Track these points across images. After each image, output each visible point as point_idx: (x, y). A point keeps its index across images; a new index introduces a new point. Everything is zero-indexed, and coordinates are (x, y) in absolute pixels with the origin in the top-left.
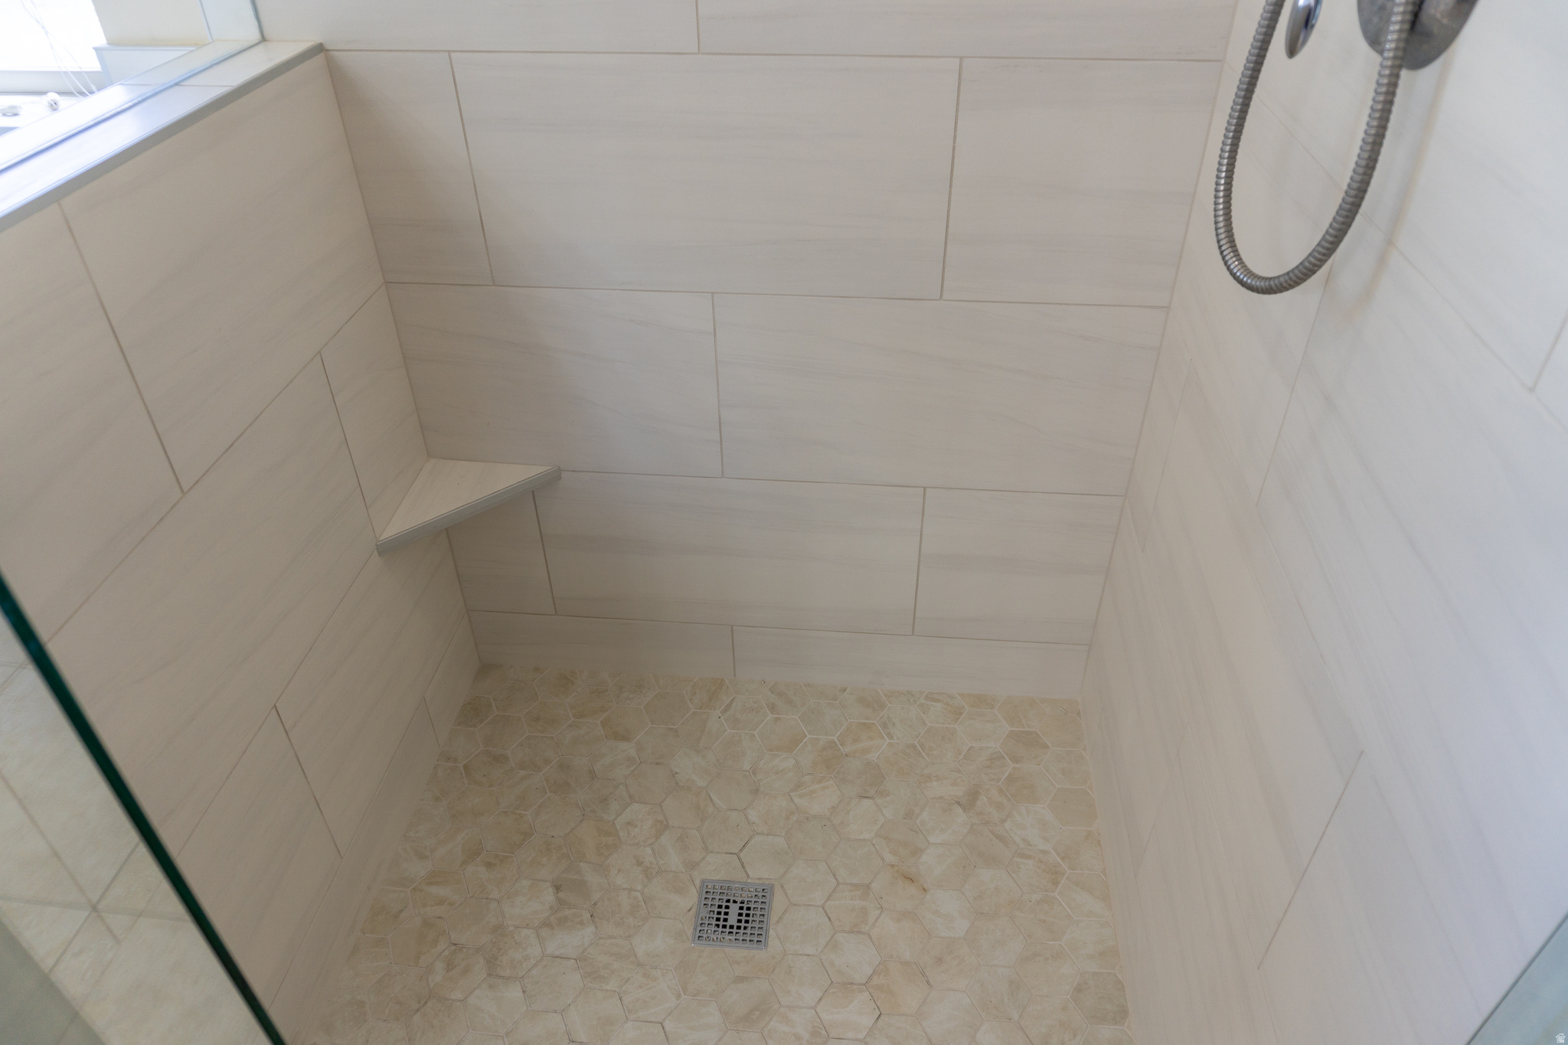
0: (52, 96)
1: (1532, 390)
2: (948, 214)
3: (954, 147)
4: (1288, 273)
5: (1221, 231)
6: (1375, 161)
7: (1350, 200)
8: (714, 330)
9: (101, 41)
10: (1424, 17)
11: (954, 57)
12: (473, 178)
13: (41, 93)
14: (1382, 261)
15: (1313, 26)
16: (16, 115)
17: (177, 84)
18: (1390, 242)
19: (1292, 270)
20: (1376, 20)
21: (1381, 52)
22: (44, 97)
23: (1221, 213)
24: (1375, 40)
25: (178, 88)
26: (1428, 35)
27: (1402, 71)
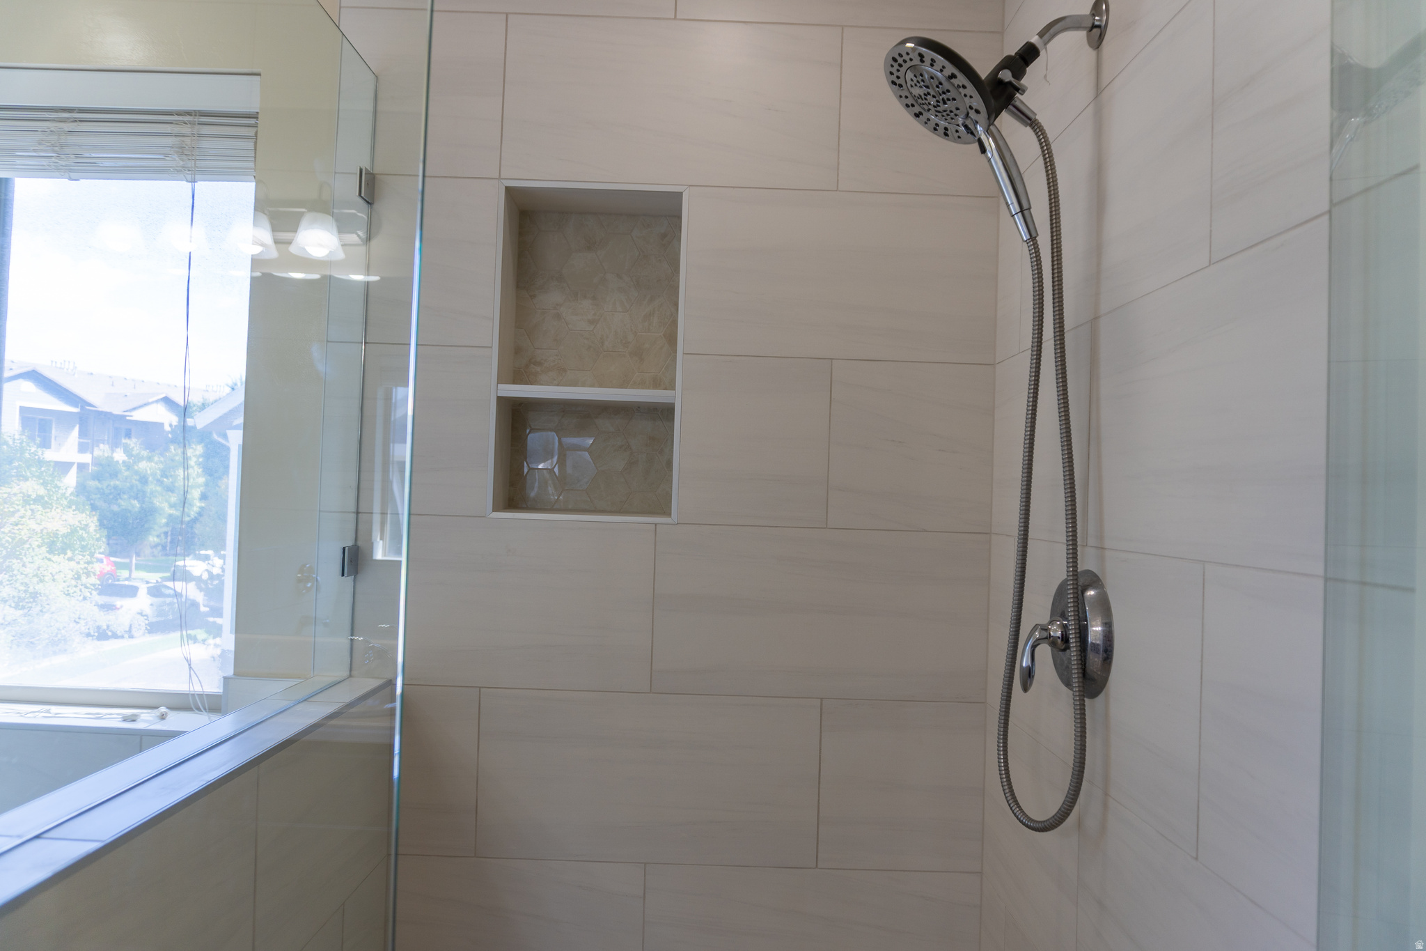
0: (163, 709)
1: (1196, 859)
2: (819, 803)
3: (820, 756)
4: (1053, 817)
5: (1009, 798)
6: (1085, 746)
7: (1077, 769)
8: (644, 894)
9: (230, 672)
10: (1088, 671)
11: (817, 698)
12: (478, 773)
13: (156, 708)
14: (1105, 806)
15: (1033, 676)
16: (134, 721)
17: (305, 700)
18: (1106, 794)
19: (1056, 814)
20: (1066, 673)
21: (1072, 690)
22: (156, 710)
23: (1005, 783)
24: (1068, 684)
25: (306, 702)
26: (1093, 680)
27: (1085, 699)
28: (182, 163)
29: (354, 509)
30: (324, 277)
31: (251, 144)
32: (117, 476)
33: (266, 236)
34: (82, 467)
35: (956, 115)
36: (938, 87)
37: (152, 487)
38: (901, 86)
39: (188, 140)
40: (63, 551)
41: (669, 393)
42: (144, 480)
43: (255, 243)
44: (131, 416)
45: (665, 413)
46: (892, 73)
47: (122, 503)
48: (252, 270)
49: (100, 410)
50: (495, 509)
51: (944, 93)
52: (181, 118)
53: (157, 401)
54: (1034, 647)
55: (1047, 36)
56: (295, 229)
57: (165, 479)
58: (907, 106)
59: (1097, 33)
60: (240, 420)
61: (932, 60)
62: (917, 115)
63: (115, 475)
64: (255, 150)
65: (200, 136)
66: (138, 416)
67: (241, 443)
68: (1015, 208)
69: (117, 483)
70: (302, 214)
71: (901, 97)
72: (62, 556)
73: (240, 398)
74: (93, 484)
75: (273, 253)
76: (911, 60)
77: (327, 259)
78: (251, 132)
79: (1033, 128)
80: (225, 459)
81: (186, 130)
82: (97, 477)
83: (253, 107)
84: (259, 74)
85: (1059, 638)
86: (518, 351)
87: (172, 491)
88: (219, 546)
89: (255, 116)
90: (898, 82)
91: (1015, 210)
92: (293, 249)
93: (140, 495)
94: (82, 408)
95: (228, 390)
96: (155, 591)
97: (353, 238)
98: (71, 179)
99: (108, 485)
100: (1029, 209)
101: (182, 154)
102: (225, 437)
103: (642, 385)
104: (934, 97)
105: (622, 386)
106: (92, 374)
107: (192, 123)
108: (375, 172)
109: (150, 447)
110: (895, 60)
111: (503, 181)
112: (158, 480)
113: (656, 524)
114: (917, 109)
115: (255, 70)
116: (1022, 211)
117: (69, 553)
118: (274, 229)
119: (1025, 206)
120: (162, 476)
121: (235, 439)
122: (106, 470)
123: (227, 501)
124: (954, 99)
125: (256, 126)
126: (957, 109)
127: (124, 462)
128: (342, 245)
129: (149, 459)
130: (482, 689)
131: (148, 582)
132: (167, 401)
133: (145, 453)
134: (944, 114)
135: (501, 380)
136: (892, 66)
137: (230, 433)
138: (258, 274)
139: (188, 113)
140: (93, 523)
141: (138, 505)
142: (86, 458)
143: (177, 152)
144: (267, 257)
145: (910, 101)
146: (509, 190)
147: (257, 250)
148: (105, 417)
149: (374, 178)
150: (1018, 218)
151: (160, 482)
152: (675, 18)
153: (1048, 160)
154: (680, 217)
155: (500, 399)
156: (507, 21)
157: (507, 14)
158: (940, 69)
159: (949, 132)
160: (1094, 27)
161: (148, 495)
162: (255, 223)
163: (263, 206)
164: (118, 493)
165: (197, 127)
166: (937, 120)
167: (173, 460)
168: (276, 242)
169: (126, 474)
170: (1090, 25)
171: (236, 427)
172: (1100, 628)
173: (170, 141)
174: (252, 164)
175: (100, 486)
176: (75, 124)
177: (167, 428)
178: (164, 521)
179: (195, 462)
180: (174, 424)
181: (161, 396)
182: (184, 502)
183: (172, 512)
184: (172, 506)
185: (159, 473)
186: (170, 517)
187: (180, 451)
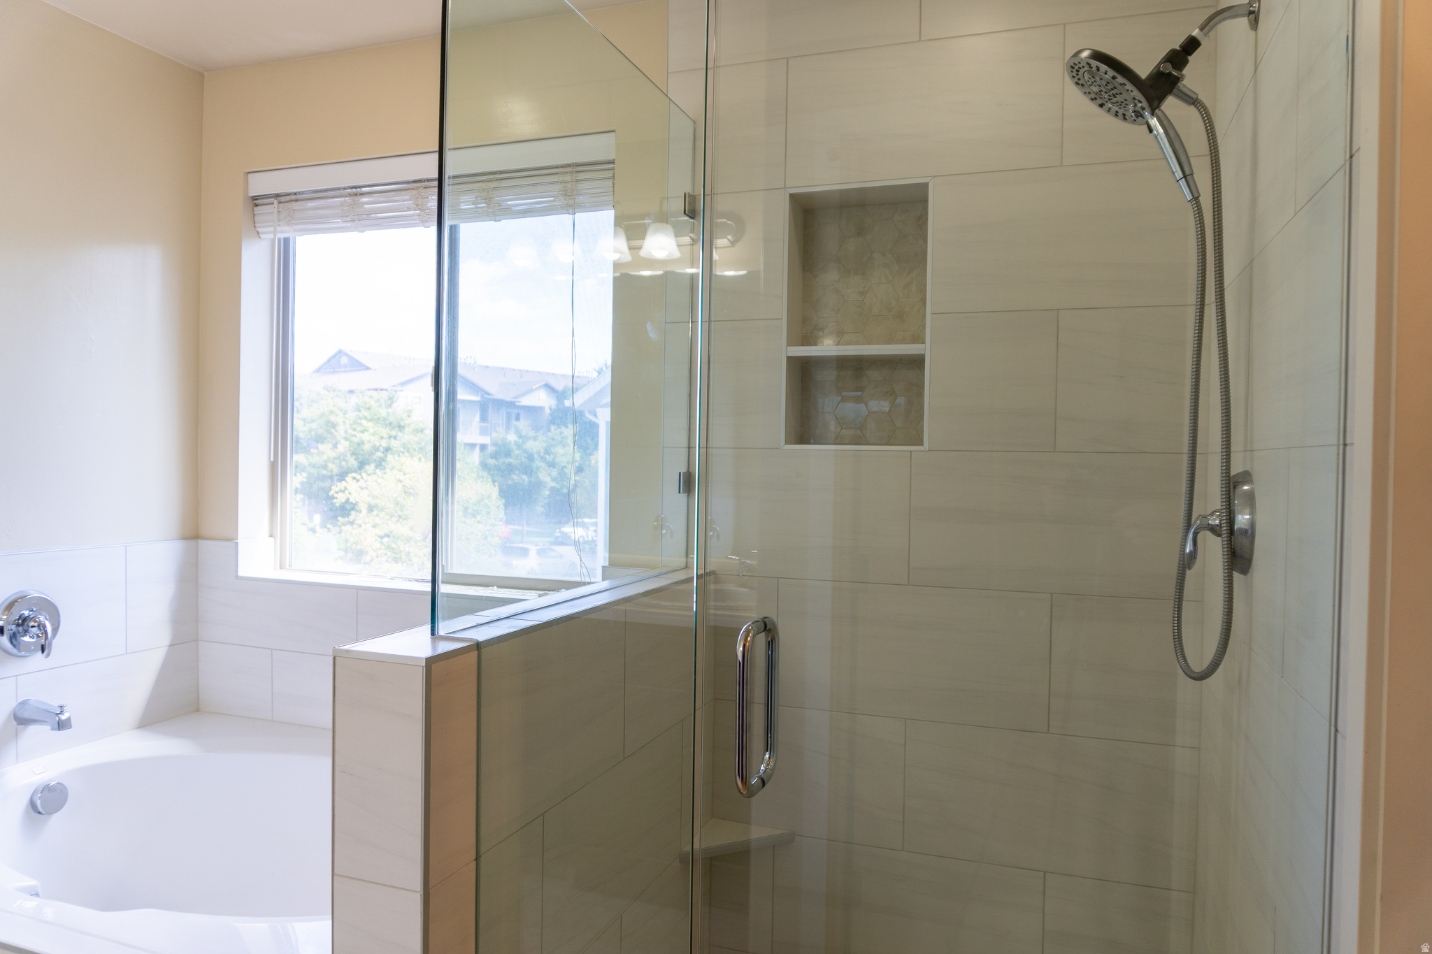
2: (1050, 680)
3: (1051, 640)
6: (1231, 609)
8: (905, 742)
11: (1048, 593)
14: (1249, 658)
18: (1250, 649)
19: (1208, 667)
26: (1240, 559)
27: (1234, 572)
28: (565, 202)
29: (686, 445)
30: (666, 273)
31: (610, 183)
32: (510, 455)
33: (622, 244)
34: (483, 447)
35: (1127, 105)
36: (1107, 85)
37: (538, 463)
38: (1083, 85)
39: (569, 185)
40: (474, 516)
41: (922, 346)
42: (531, 458)
43: (615, 251)
44: (520, 402)
45: (917, 362)
46: (1074, 77)
47: (515, 477)
48: (614, 272)
49: (495, 397)
50: (787, 443)
51: (1112, 89)
52: (564, 170)
53: (540, 388)
54: (1196, 534)
55: (1206, 29)
56: (642, 237)
57: (547, 456)
58: (1092, 99)
59: (1254, 17)
60: (608, 399)
61: (1097, 66)
62: (1101, 106)
63: (508, 454)
64: (613, 186)
65: (577, 181)
66: (526, 401)
67: (609, 420)
68: (1179, 174)
69: (511, 460)
70: (649, 224)
71: (1085, 93)
72: (473, 519)
73: (607, 378)
74: (491, 462)
75: (627, 257)
76: (1083, 67)
77: (667, 258)
78: (609, 174)
79: (1196, 106)
80: (595, 437)
81: (568, 178)
82: (494, 456)
83: (611, 158)
84: (614, 131)
85: (1218, 525)
86: (805, 320)
87: (554, 467)
88: (593, 513)
89: (613, 162)
90: (1080, 82)
91: (1179, 176)
92: (643, 253)
93: (528, 470)
94: (482, 396)
95: (595, 374)
96: (541, 552)
97: (687, 240)
98: (496, 221)
99: (504, 462)
100: (1192, 174)
101: (566, 195)
102: (595, 415)
103: (903, 341)
104: (1106, 92)
105: (887, 343)
106: (488, 367)
107: (571, 172)
108: (695, 194)
109: (537, 428)
110: (1073, 67)
111: (788, 190)
112: (542, 458)
113: (911, 452)
114: (1100, 101)
115: (611, 129)
116: (1185, 177)
117: (479, 517)
118: (629, 239)
119: (1188, 172)
120: (545, 454)
121: (603, 417)
122: (502, 450)
123: (597, 473)
124: (1121, 94)
125: (613, 169)
126: (1126, 100)
127: (515, 442)
128: (678, 246)
129: (535, 439)
130: (780, 580)
131: (536, 545)
132: (547, 386)
133: (532, 433)
134: (1118, 104)
135: (789, 344)
136: (1072, 72)
137: (599, 411)
138: (618, 274)
139: (569, 166)
140: (494, 492)
141: (527, 479)
142: (486, 440)
143: (562, 194)
144: (624, 260)
145: (1093, 96)
146: (791, 196)
147: (616, 256)
148: (500, 404)
149: (695, 198)
150: (1183, 183)
151: (543, 459)
152: (920, 40)
153: (1210, 131)
154: (927, 201)
155: (789, 359)
156: (787, 64)
157: (788, 59)
158: (1107, 72)
159: (1126, 117)
160: (1251, 13)
161: (534, 470)
162: (616, 233)
163: (619, 222)
164: (510, 469)
165: (574, 175)
166: (1117, 109)
167: (553, 439)
168: (630, 248)
169: (517, 452)
170: (1248, 12)
171: (604, 406)
172: (1248, 517)
173: (558, 187)
174: (611, 198)
175: (497, 463)
176: (498, 182)
177: (547, 411)
178: (547, 493)
179: (570, 441)
180: (553, 407)
181: (544, 383)
182: (562, 475)
183: (553, 484)
184: (553, 480)
185: (542, 451)
186: (552, 489)
187: (558, 431)
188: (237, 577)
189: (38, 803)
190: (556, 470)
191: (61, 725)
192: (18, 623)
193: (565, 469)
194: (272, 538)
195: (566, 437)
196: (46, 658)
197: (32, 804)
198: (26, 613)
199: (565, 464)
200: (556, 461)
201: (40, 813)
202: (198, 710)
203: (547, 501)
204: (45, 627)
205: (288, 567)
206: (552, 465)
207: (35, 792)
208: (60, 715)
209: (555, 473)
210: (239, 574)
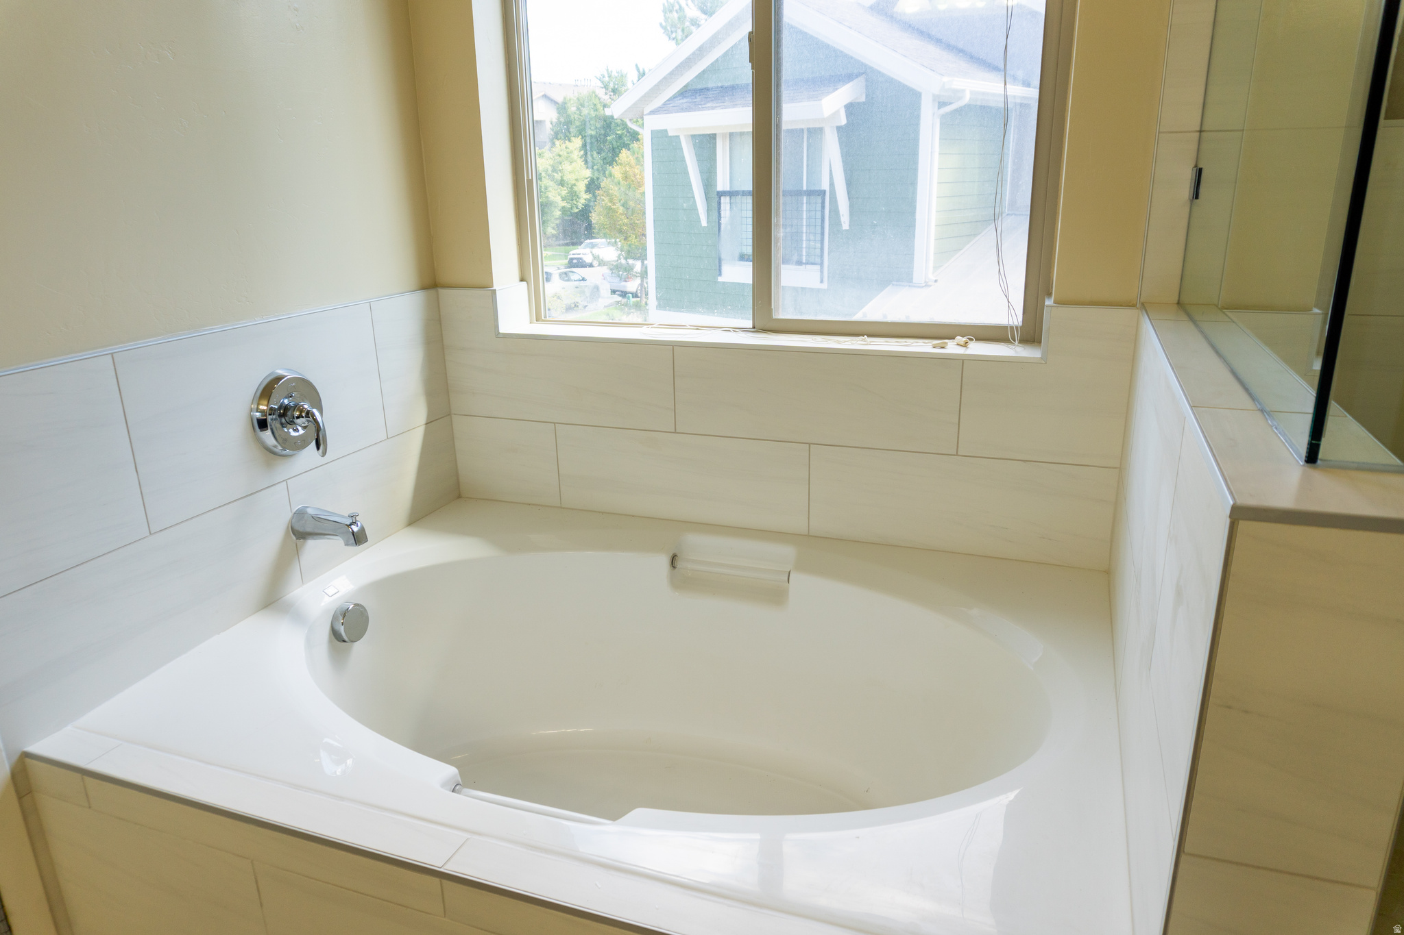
57: (555, 175)
87: (563, 186)
112: (550, 176)
129: (541, 156)
132: (546, 98)
151: (552, 178)
161: (543, 190)
167: (560, 156)
177: (548, 126)
178: (558, 213)
179: (577, 156)
180: (555, 120)
181: (543, 93)
182: (573, 195)
183: (564, 204)
184: (563, 199)
185: (550, 169)
186: (563, 210)
187: (563, 146)
188: (498, 335)
189: (342, 630)
190: (565, 188)
191: (359, 538)
192: (280, 413)
193: (574, 187)
194: (524, 283)
195: (572, 152)
196: (323, 456)
197: (335, 634)
198: (286, 401)
199: (573, 182)
200: (565, 179)
201: (344, 641)
202: (459, 497)
203: (558, 222)
204: (313, 415)
205: (543, 318)
206: (562, 183)
207: (334, 618)
208: (353, 526)
209: (564, 192)
210: (500, 332)
